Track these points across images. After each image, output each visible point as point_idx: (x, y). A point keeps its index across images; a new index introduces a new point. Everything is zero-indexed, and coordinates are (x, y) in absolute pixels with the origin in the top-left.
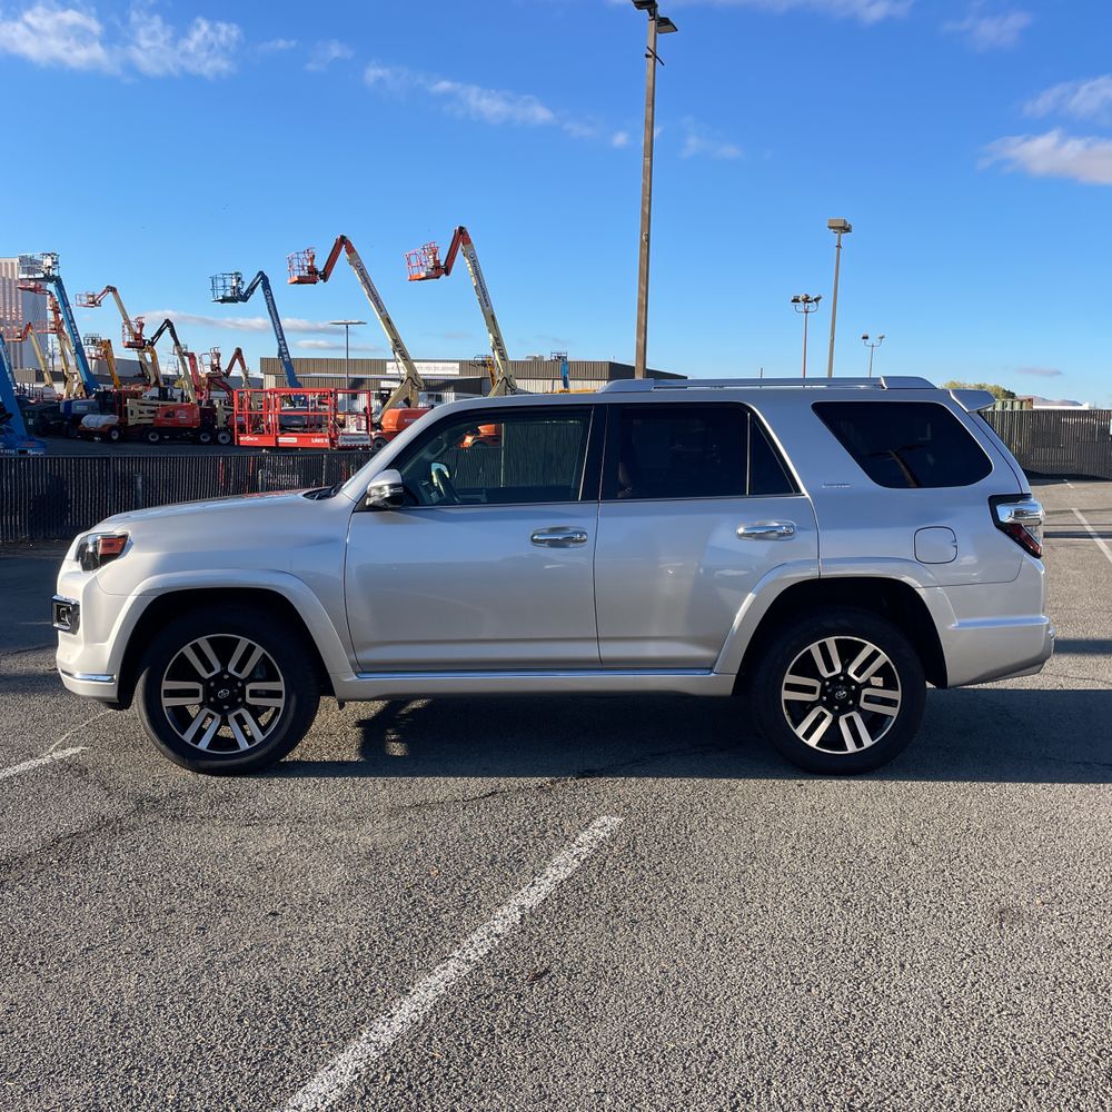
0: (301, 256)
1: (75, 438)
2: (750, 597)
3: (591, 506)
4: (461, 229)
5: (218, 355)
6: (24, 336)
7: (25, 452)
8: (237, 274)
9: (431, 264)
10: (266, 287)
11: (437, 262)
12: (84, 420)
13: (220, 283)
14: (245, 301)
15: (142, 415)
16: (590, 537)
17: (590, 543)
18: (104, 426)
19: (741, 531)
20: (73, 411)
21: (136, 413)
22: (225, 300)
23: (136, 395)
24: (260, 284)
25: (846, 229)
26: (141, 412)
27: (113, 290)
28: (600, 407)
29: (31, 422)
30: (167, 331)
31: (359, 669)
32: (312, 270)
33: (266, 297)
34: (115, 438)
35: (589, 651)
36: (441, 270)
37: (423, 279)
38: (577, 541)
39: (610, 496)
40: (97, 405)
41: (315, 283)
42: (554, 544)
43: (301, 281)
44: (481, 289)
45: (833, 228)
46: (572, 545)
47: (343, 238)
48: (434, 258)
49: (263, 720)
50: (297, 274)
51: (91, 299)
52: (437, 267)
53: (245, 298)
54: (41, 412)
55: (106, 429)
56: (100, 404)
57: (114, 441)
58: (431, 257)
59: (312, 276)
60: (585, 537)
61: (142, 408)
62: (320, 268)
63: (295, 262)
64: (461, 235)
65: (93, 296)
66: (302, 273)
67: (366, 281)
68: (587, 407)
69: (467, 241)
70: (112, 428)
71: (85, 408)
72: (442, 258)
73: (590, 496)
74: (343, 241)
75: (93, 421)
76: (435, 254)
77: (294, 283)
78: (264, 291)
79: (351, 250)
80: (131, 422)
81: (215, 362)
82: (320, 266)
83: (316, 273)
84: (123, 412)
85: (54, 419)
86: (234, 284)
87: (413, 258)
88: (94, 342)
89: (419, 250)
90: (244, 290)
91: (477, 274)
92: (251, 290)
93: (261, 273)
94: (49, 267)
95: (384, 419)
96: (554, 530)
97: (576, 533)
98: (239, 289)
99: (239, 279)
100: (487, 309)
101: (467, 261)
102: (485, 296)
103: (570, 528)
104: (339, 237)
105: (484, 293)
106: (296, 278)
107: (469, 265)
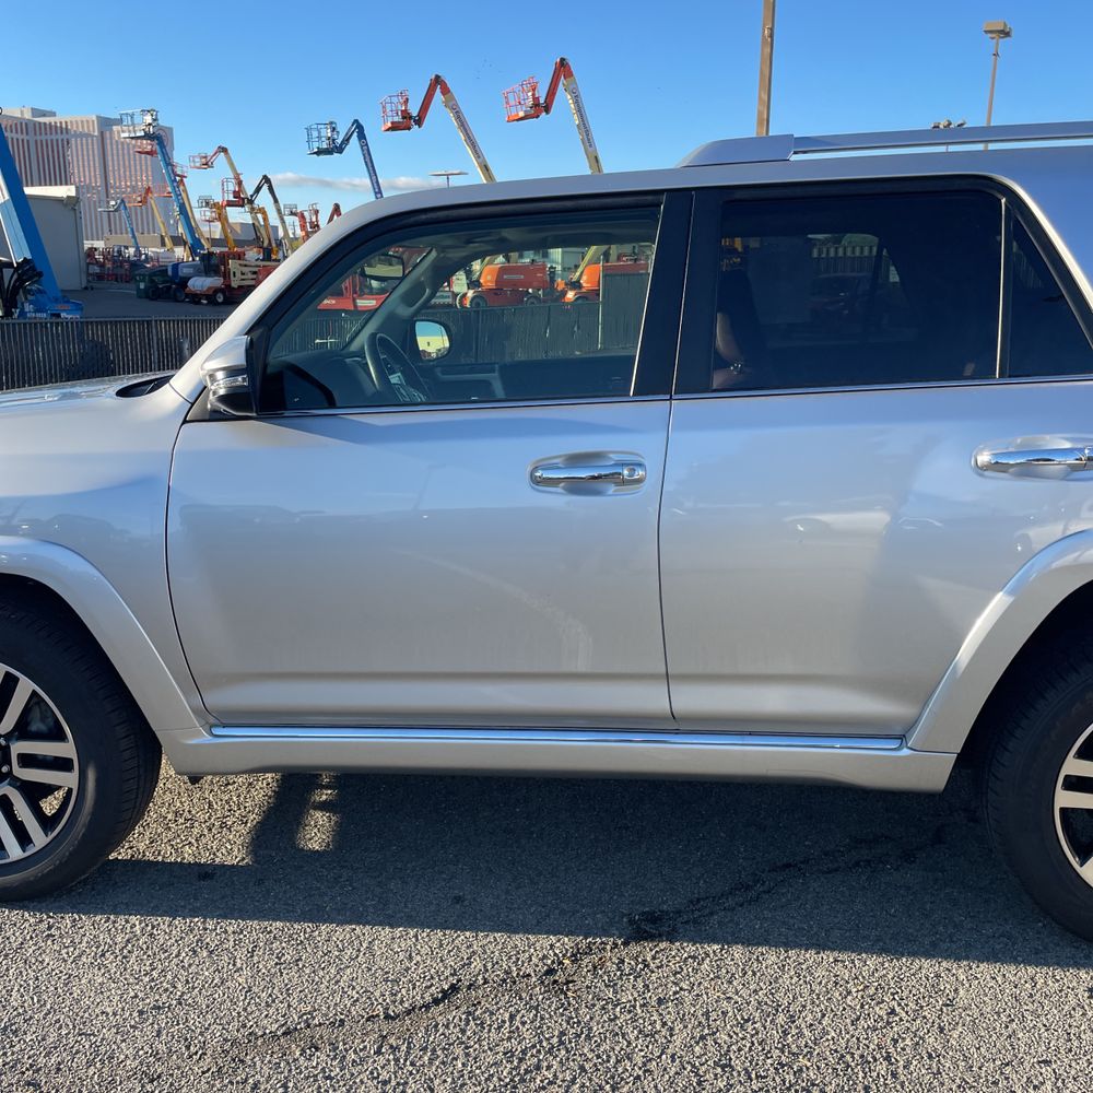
0: (395, 100)
1: (183, 301)
2: (998, 602)
3: (655, 408)
4: (562, 60)
5: (317, 212)
6: (144, 201)
7: (58, 316)
8: (331, 123)
9: (530, 102)
10: (362, 136)
11: (536, 99)
12: (190, 283)
13: (315, 134)
14: (341, 153)
15: (243, 277)
16: (651, 473)
17: (649, 487)
18: (210, 288)
19: (984, 458)
20: (180, 274)
21: (238, 275)
22: (319, 152)
23: (240, 256)
24: (355, 134)
25: (1005, 33)
26: (243, 274)
27: (224, 150)
28: (680, 196)
29: (142, 286)
30: (265, 187)
31: (212, 720)
32: (406, 115)
33: (362, 147)
34: (220, 300)
35: (649, 699)
36: (541, 107)
37: (522, 119)
38: (624, 482)
39: (696, 385)
40: (202, 268)
41: (409, 129)
42: (576, 487)
43: (395, 127)
44: (584, 128)
45: (991, 32)
46: (612, 489)
47: (437, 77)
48: (533, 95)
49: (50, 806)
50: (390, 120)
51: (204, 160)
52: (536, 104)
53: (340, 150)
54: (150, 276)
55: (211, 292)
56: (205, 266)
57: (219, 304)
58: (530, 94)
59: (406, 122)
60: (640, 473)
61: (245, 270)
62: (415, 113)
63: (388, 108)
64: (563, 68)
65: (205, 157)
66: (396, 119)
67: (463, 125)
68: (650, 198)
69: (569, 74)
70: (217, 291)
71: (191, 270)
72: (542, 95)
73: (654, 384)
74: (438, 80)
75: (199, 284)
76: (534, 90)
77: (388, 130)
78: (360, 140)
79: (446, 91)
80: (234, 284)
81: (314, 219)
82: (414, 111)
83: (411, 117)
84: (226, 275)
85: (164, 282)
86: (329, 135)
87: (511, 96)
88: (207, 204)
89: (517, 87)
90: (339, 141)
91: (580, 111)
92: (347, 140)
93: (356, 121)
94: (150, 124)
95: (483, 275)
96: (576, 460)
97: (623, 464)
98: (334, 140)
99: (334, 129)
100: (590, 149)
101: (569, 97)
102: (588, 135)
103: (611, 455)
104: (433, 77)
105: (587, 132)
106: (390, 125)
107: (571, 101)
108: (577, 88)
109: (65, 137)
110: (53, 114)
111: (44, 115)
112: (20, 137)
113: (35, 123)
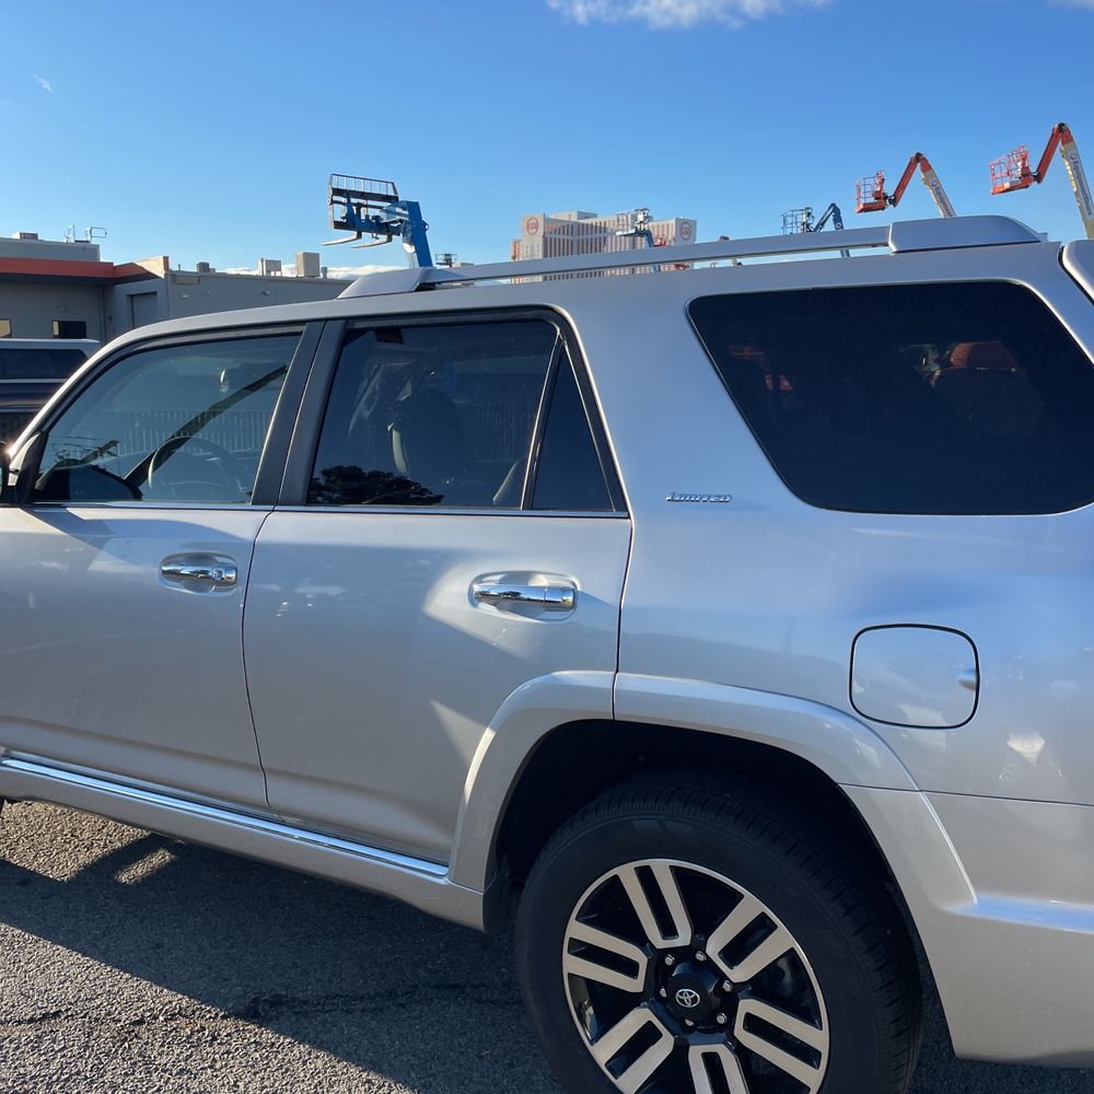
0: (871, 181)
4: (1061, 125)
8: (807, 208)
9: (1019, 172)
10: (838, 219)
11: (1025, 168)
13: (789, 221)
24: (831, 217)
32: (880, 196)
36: (1032, 177)
37: (1007, 190)
41: (883, 209)
43: (868, 208)
44: (1083, 195)
47: (918, 155)
48: (1023, 164)
50: (863, 202)
52: (1026, 174)
58: (1020, 164)
59: (881, 202)
63: (863, 189)
64: (1062, 133)
66: (870, 200)
67: (943, 200)
69: (1068, 140)
72: (1034, 163)
74: (918, 158)
76: (1024, 160)
77: (859, 212)
78: (835, 223)
79: (926, 167)
82: (890, 190)
83: (886, 197)
86: (804, 220)
91: (1079, 177)
92: (822, 224)
93: (833, 205)
94: (641, 222)
98: (808, 225)
99: (809, 214)
100: (1090, 218)
101: (1067, 163)
102: (1087, 202)
103: (218, 558)
104: (914, 155)
105: (1087, 198)
106: (862, 207)
107: (1069, 168)
108: (1077, 155)
109: (603, 235)
110: (595, 216)
111: (587, 217)
112: (566, 237)
113: (579, 225)
